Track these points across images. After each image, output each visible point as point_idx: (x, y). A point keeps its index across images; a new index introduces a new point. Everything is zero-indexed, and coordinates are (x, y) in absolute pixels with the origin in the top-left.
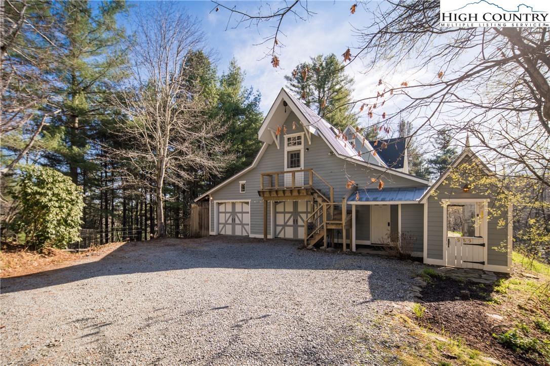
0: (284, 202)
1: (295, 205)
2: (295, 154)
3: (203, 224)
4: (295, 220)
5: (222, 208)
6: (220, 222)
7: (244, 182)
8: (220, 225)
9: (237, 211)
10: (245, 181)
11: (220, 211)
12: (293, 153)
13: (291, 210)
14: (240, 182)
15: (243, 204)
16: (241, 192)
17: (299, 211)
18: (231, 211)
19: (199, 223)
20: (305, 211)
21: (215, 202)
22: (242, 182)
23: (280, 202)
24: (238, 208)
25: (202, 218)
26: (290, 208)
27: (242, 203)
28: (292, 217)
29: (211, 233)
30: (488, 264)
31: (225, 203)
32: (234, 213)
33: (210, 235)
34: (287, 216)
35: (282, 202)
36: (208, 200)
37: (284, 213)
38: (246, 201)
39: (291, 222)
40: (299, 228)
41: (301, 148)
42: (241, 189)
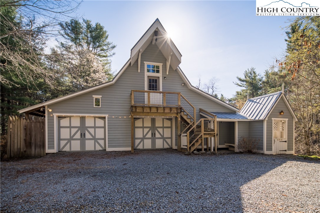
0: (143, 119)
1: (153, 121)
2: (153, 80)
3: (33, 141)
4: (153, 134)
5: (65, 122)
6: (62, 137)
7: (99, 97)
8: (61, 141)
9: (87, 125)
10: (101, 96)
11: (61, 125)
12: (152, 78)
13: (150, 125)
14: (93, 96)
15: (97, 119)
16: (94, 106)
17: (156, 126)
18: (79, 125)
19: (25, 140)
20: (162, 126)
21: (55, 115)
22: (95, 97)
23: (139, 118)
24: (89, 122)
25: (30, 134)
26: (148, 124)
27: (95, 117)
28: (151, 131)
29: (48, 151)
30: (288, 151)
31: (70, 117)
32: (83, 128)
33: (47, 154)
34: (146, 130)
35: (141, 118)
36: (44, 112)
37: (143, 127)
38: (103, 115)
39: (149, 135)
40: (156, 140)
41: (160, 75)
42: (94, 103)
